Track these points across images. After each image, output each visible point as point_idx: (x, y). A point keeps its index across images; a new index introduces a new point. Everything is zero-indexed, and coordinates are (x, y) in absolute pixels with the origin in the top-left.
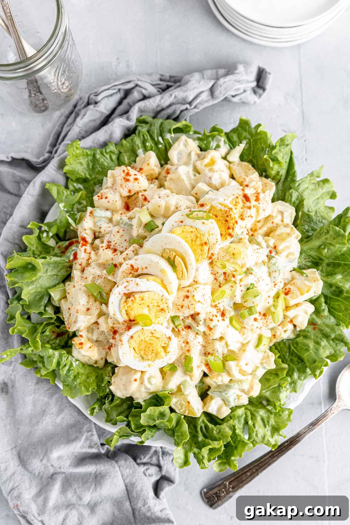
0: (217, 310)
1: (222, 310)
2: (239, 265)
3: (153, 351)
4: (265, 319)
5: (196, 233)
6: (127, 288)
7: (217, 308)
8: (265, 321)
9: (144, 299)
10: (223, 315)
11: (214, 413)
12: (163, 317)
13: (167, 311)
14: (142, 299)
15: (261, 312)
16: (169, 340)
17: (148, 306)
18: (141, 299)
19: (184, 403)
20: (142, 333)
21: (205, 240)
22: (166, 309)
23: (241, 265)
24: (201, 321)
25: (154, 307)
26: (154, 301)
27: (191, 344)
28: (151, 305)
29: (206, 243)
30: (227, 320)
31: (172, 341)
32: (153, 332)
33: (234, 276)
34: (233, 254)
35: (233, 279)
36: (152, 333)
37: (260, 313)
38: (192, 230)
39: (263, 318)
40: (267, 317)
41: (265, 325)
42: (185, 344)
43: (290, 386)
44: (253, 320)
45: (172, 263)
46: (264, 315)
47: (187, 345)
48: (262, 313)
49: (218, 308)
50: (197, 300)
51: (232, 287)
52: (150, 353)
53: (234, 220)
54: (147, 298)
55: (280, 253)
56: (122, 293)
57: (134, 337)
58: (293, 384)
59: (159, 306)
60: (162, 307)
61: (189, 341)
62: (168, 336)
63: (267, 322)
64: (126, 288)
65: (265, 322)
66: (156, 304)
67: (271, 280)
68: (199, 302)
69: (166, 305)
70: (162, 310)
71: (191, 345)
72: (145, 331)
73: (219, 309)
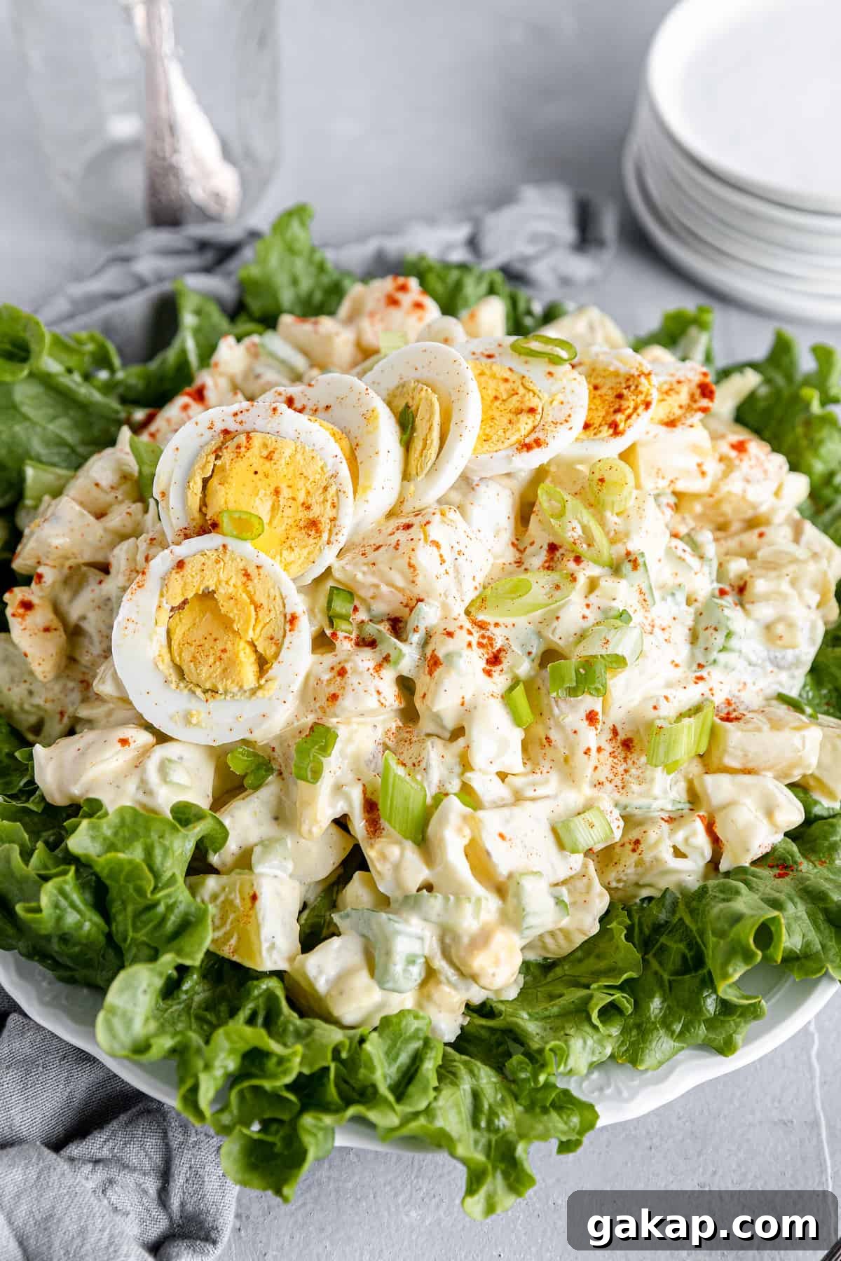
0: (483, 637)
1: (498, 645)
2: (607, 534)
3: (224, 656)
4: (625, 759)
5: (515, 386)
6: (239, 418)
7: (483, 632)
8: (624, 766)
9: (275, 456)
10: (495, 660)
11: (322, 985)
12: (305, 552)
13: (325, 536)
14: (269, 458)
15: (619, 730)
16: (288, 627)
17: (277, 492)
18: (265, 453)
19: (238, 901)
20: (217, 562)
21: (534, 402)
22: (325, 525)
23: (612, 533)
24: (416, 630)
25: (293, 504)
26: (300, 483)
27: (352, 679)
28: (286, 493)
29: (532, 410)
30: (500, 681)
31: (295, 633)
32: (252, 570)
33: (578, 560)
34: (602, 480)
35: (572, 565)
36: (247, 575)
37: (615, 732)
38: (507, 374)
39: (621, 753)
40: (634, 756)
41: (617, 781)
42: (335, 673)
43: (622, 1033)
44: (582, 713)
45: (406, 422)
46: (627, 745)
47: (338, 679)
48: (622, 736)
49: (488, 634)
50: (433, 536)
51: (558, 587)
52: (211, 660)
53: (642, 397)
54: (283, 462)
55: (753, 603)
56: (219, 426)
57: (188, 569)
58: (634, 1033)
59: (308, 508)
60: (316, 512)
61: (348, 666)
62: (289, 611)
63: (626, 771)
64: (240, 415)
65: (621, 769)
66: (301, 497)
67: (693, 655)
68: (436, 544)
69: (330, 513)
70: (313, 524)
71: (349, 681)
72: (227, 559)
73: (490, 639)
